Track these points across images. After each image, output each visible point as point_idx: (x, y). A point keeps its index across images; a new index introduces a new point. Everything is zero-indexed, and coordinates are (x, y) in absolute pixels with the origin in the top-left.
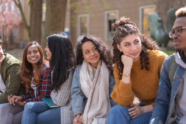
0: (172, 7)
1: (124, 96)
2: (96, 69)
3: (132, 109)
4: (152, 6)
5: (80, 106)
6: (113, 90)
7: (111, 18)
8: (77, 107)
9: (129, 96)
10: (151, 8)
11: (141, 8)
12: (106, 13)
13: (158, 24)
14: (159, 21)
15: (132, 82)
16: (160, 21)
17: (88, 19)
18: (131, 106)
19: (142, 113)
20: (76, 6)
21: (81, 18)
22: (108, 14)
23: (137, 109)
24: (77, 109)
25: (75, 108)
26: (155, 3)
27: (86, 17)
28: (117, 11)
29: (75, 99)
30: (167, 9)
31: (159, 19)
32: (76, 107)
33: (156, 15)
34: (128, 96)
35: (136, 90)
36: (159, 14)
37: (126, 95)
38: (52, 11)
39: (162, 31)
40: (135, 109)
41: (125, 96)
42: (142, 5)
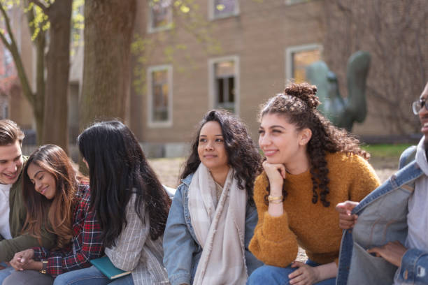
0: (358, 48)
1: (273, 244)
2: (223, 187)
3: (296, 272)
4: (314, 46)
5: (184, 268)
6: (253, 235)
7: (224, 74)
8: (179, 269)
9: (285, 243)
10: (312, 50)
11: (289, 51)
12: (211, 62)
13: (330, 87)
14: (331, 80)
15: (289, 214)
16: (333, 81)
17: (170, 76)
18: (293, 266)
19: (316, 281)
20: (143, 48)
21: (153, 74)
22: (216, 66)
23: (306, 273)
24: (178, 274)
25: (175, 272)
26: (319, 41)
27: (164, 72)
28: (236, 58)
29: (174, 252)
30: (346, 53)
31: (331, 75)
32: (175, 269)
33: (324, 66)
34: (280, 244)
35: (302, 233)
36: (330, 63)
37: (276, 242)
38: (99, 62)
39: (337, 101)
40: (301, 272)
41: (276, 244)
42: (290, 45)
